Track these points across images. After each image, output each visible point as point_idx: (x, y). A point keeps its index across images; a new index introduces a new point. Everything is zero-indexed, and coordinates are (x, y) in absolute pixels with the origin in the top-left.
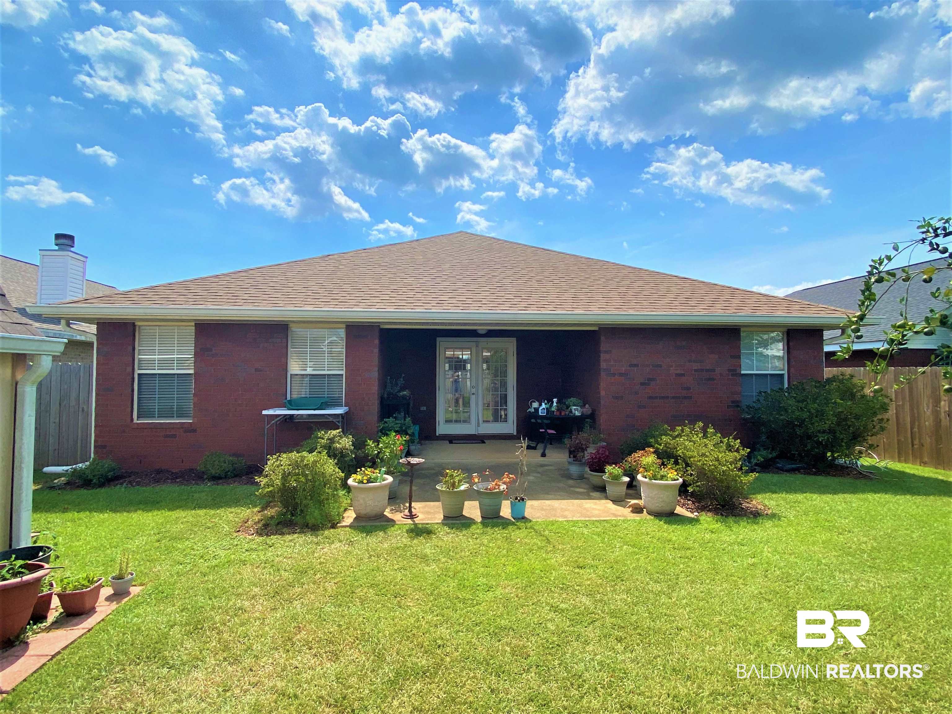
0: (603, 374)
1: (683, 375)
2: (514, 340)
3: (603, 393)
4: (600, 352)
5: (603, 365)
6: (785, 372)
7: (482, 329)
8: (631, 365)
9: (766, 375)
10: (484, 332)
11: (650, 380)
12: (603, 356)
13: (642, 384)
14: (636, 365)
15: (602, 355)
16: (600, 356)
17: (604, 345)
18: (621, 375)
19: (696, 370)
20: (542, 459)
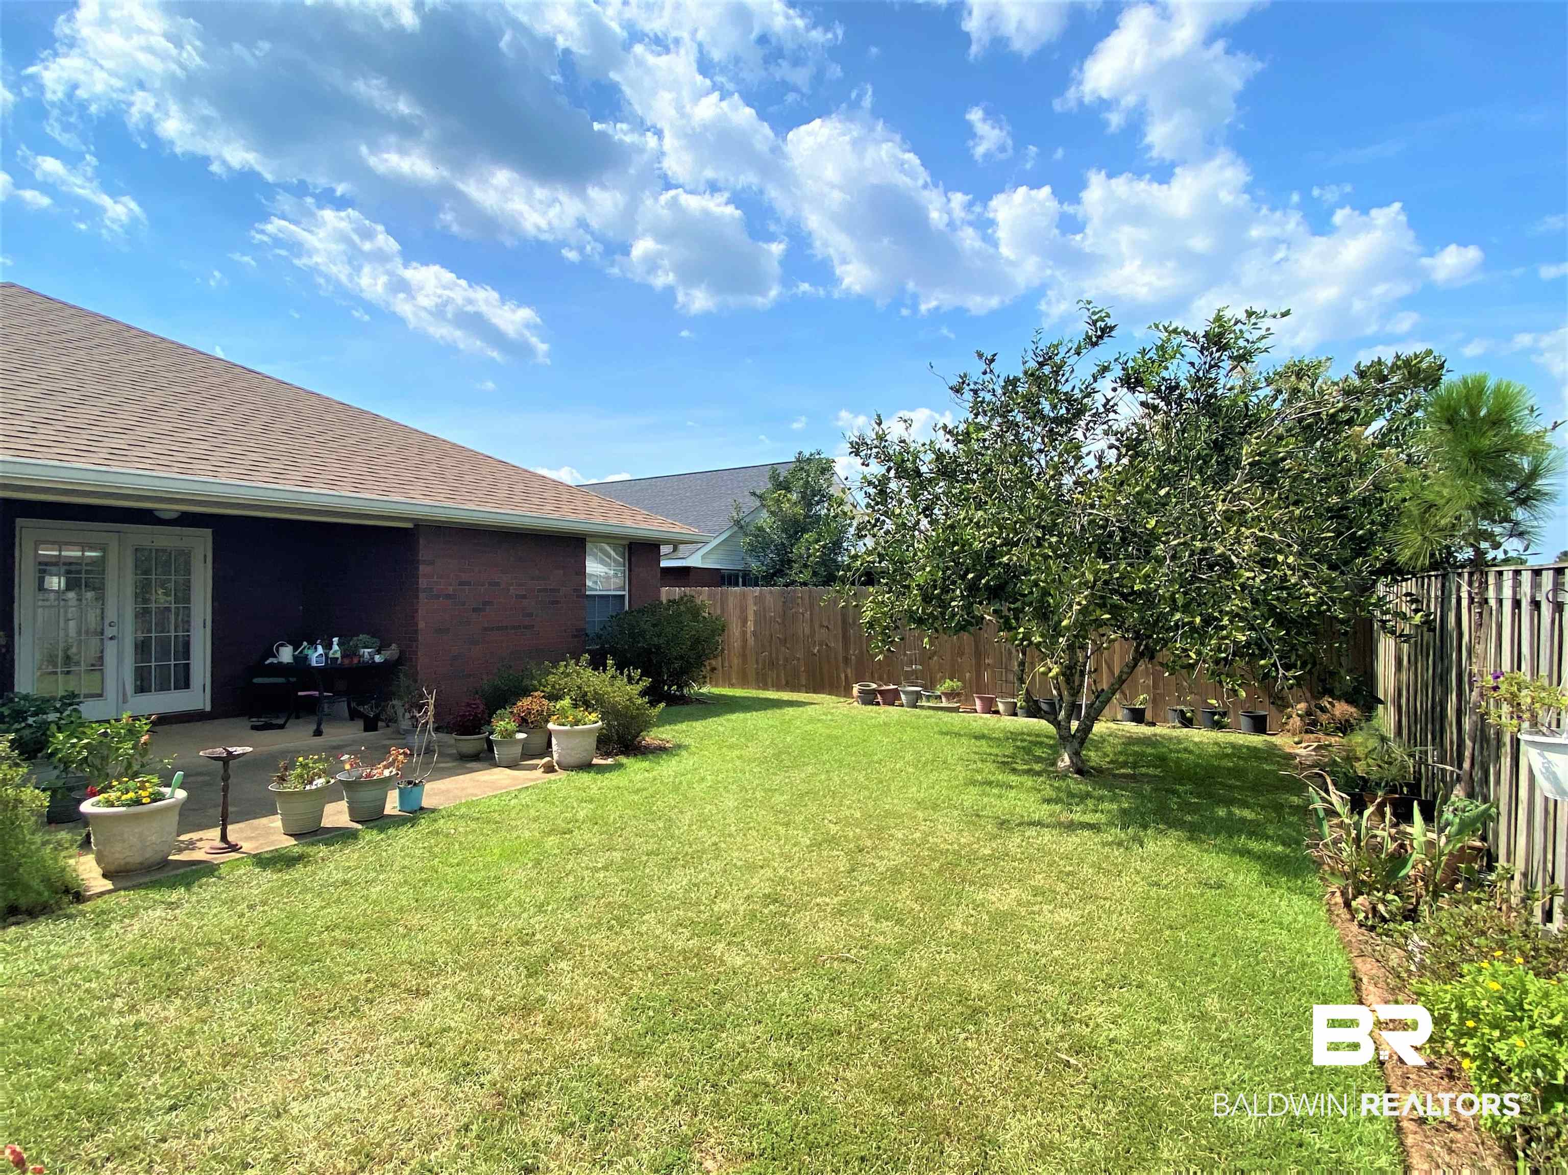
0: (422, 595)
1: (524, 597)
2: (208, 532)
3: (421, 625)
4: (418, 562)
5: (423, 583)
6: (626, 593)
7: (170, 510)
8: (461, 584)
9: (608, 596)
10: (175, 515)
11: (485, 603)
12: (422, 569)
13: (474, 610)
14: (469, 584)
15: (421, 567)
16: (417, 569)
17: (424, 553)
18: (448, 596)
19: (540, 591)
20: (318, 739)
